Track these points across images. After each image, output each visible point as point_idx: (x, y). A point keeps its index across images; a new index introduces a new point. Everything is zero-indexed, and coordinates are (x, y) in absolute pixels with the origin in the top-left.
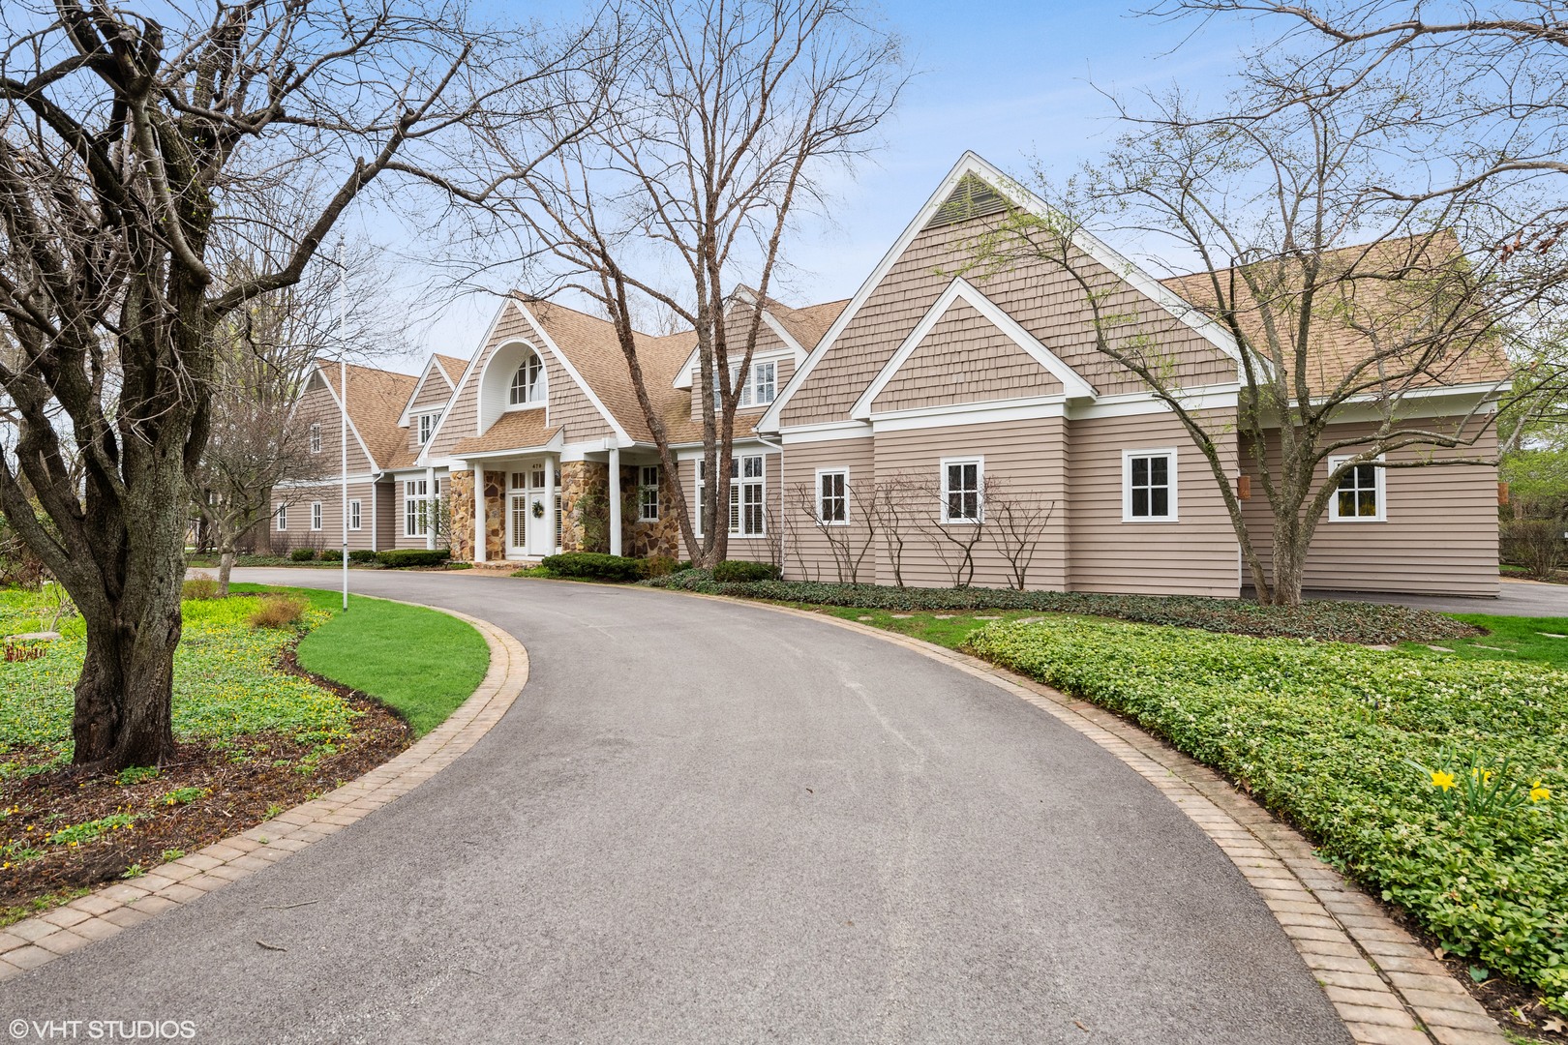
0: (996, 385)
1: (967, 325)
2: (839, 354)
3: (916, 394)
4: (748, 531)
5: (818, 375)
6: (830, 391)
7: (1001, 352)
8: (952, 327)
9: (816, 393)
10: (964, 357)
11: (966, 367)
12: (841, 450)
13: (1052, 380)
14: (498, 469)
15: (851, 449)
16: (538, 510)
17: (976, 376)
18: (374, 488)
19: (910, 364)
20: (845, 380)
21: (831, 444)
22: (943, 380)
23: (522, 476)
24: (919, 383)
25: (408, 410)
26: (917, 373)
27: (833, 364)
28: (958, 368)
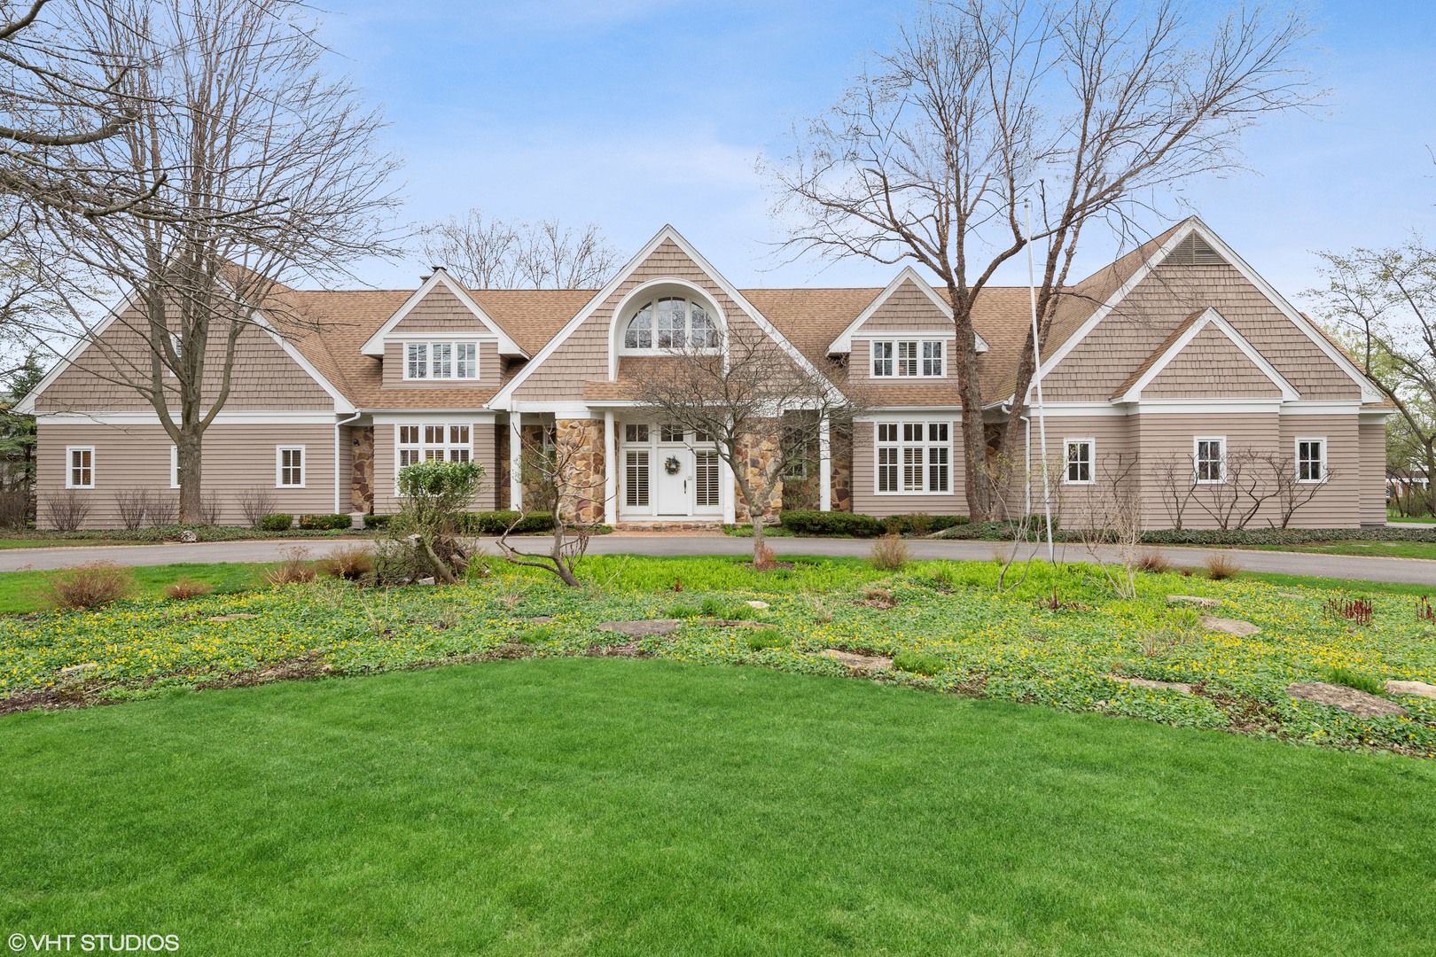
0: (1237, 387)
1: (1216, 342)
2: (1088, 348)
3: (1177, 388)
4: (933, 487)
5: (1069, 362)
6: (1079, 377)
7: (1241, 365)
8: (1205, 342)
9: (1066, 377)
10: (1214, 365)
11: (1216, 372)
12: (1087, 424)
13: (1274, 388)
14: (637, 422)
15: (1097, 424)
16: (673, 467)
17: (1222, 380)
18: (337, 431)
19: (1173, 365)
20: (1095, 370)
21: (1077, 419)
22: (1199, 380)
23: (643, 428)
24: (1179, 380)
25: (385, 332)
26: (1178, 372)
27: (1082, 355)
28: (1210, 372)
